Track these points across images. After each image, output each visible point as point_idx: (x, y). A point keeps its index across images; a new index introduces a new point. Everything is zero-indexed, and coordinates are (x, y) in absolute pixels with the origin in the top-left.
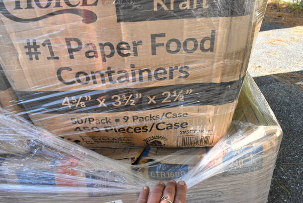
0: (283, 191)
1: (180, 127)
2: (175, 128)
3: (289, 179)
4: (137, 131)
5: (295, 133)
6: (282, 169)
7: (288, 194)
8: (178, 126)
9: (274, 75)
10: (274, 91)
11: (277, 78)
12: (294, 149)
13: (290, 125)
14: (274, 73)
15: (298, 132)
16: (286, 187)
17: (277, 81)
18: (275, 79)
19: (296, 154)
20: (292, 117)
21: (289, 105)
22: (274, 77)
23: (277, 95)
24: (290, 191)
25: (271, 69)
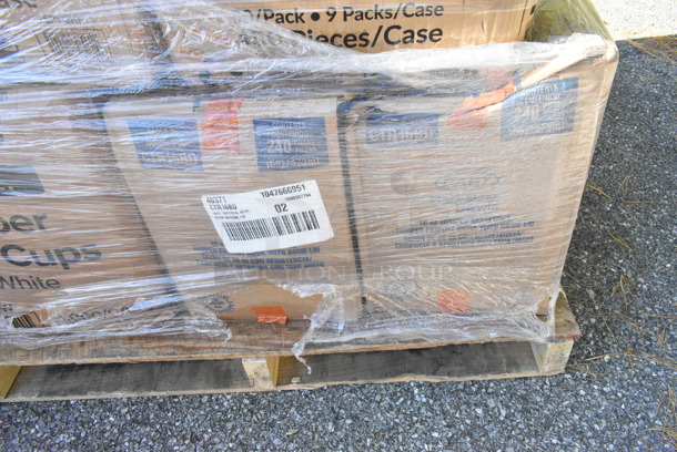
0: (618, 247)
1: (428, 39)
2: (418, 41)
3: (633, 227)
4: (349, 43)
5: (660, 150)
6: (624, 211)
7: (627, 251)
8: (425, 37)
9: (634, 40)
10: (629, 72)
11: (640, 46)
12: (653, 178)
13: (653, 135)
14: (637, 37)
15: (668, 148)
16: (627, 241)
17: (640, 52)
18: (635, 49)
19: (656, 186)
20: (659, 122)
21: (658, 98)
22: (635, 44)
23: (636, 80)
24: (632, 247)
25: (629, 28)
